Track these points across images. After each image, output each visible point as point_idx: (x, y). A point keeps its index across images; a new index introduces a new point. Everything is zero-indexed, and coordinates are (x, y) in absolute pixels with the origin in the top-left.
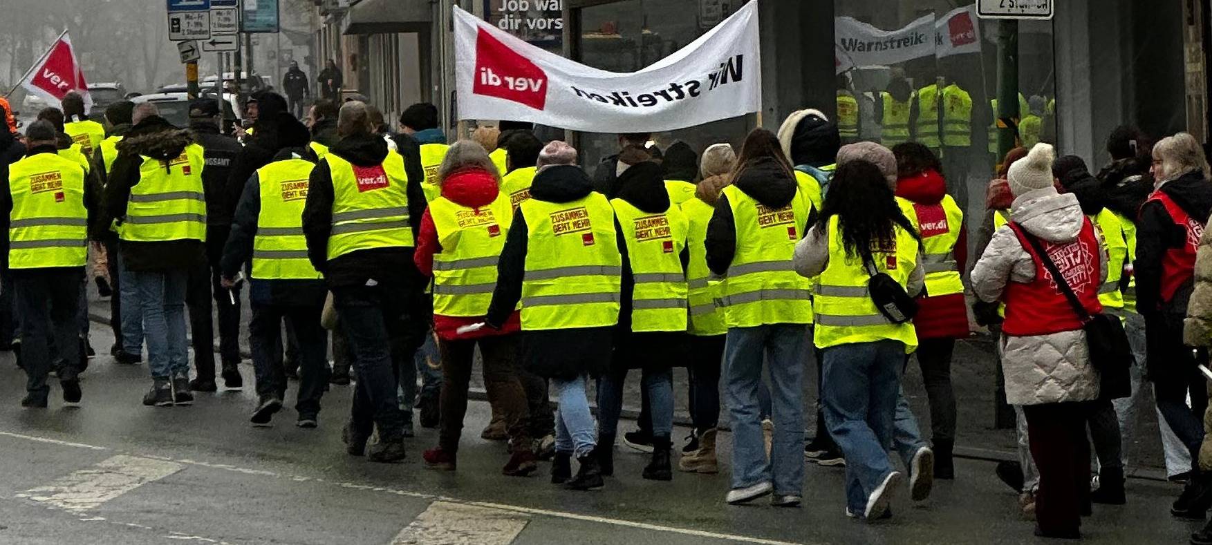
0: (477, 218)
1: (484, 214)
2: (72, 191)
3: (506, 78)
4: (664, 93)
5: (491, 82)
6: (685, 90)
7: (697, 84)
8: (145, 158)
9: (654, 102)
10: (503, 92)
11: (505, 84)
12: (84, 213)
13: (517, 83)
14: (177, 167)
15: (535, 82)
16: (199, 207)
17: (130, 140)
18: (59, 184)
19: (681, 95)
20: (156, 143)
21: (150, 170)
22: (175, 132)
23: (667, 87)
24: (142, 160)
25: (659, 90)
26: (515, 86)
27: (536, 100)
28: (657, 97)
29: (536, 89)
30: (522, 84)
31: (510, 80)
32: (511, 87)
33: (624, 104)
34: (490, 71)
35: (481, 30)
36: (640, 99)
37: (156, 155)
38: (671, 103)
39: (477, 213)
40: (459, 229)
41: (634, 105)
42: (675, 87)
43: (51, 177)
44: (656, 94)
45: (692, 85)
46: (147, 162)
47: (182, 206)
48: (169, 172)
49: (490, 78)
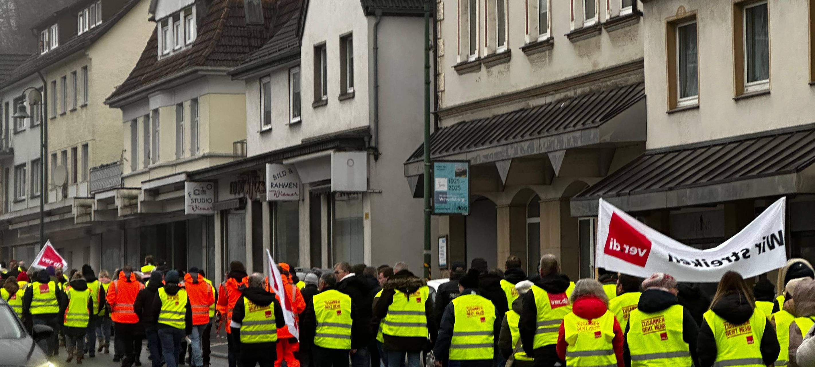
0: (589, 326)
1: (594, 324)
2: (345, 310)
3: (625, 246)
4: (728, 259)
5: (615, 248)
6: (740, 255)
7: (748, 251)
8: (397, 291)
9: (720, 263)
10: (621, 255)
11: (623, 249)
12: (350, 322)
13: (631, 249)
14: (413, 298)
15: (642, 251)
16: (423, 319)
17: (390, 281)
18: (339, 306)
19: (737, 259)
20: (403, 284)
21: (399, 297)
22: (414, 280)
23: (729, 255)
24: (395, 293)
25: (725, 257)
26: (629, 251)
27: (641, 262)
28: (724, 261)
29: (642, 254)
30: (634, 251)
31: (627, 248)
32: (627, 251)
33: (701, 265)
34: (615, 241)
35: (614, 214)
36: (712, 263)
37: (402, 290)
38: (731, 263)
39: (590, 323)
40: (576, 332)
41: (707, 265)
42: (735, 254)
43: (335, 302)
44: (723, 259)
45: (744, 251)
46: (398, 294)
47: (414, 319)
48: (408, 300)
49: (615, 246)
